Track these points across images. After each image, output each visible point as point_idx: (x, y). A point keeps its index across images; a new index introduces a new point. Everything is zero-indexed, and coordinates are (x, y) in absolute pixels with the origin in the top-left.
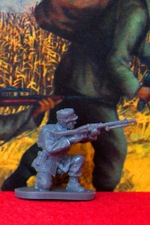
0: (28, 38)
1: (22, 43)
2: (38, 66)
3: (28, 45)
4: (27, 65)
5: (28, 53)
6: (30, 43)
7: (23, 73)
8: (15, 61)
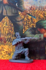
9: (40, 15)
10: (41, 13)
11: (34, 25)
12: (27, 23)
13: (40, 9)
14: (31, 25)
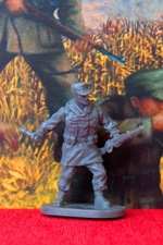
9: (139, 52)
10: (144, 45)
11: (117, 85)
12: (92, 79)
13: (140, 30)
14: (109, 85)
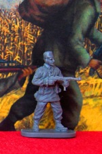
0: (14, 26)
1: (10, 29)
2: (21, 45)
3: (14, 32)
4: (13, 45)
5: (14, 36)
6: (15, 30)
7: (11, 50)
8: (6, 42)
